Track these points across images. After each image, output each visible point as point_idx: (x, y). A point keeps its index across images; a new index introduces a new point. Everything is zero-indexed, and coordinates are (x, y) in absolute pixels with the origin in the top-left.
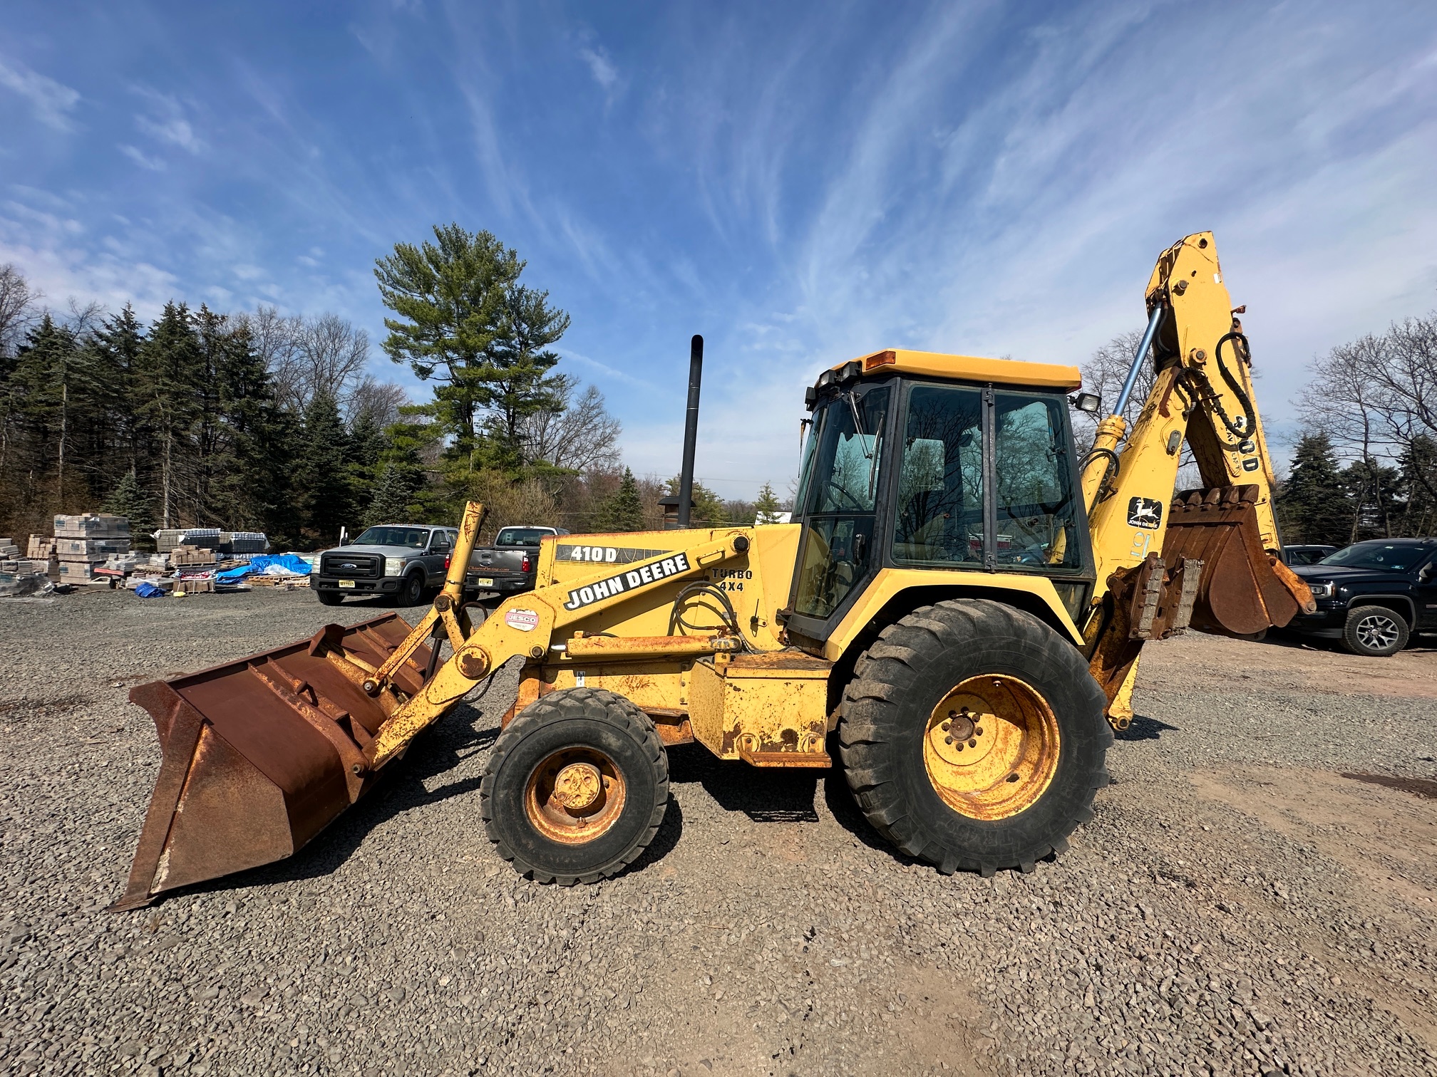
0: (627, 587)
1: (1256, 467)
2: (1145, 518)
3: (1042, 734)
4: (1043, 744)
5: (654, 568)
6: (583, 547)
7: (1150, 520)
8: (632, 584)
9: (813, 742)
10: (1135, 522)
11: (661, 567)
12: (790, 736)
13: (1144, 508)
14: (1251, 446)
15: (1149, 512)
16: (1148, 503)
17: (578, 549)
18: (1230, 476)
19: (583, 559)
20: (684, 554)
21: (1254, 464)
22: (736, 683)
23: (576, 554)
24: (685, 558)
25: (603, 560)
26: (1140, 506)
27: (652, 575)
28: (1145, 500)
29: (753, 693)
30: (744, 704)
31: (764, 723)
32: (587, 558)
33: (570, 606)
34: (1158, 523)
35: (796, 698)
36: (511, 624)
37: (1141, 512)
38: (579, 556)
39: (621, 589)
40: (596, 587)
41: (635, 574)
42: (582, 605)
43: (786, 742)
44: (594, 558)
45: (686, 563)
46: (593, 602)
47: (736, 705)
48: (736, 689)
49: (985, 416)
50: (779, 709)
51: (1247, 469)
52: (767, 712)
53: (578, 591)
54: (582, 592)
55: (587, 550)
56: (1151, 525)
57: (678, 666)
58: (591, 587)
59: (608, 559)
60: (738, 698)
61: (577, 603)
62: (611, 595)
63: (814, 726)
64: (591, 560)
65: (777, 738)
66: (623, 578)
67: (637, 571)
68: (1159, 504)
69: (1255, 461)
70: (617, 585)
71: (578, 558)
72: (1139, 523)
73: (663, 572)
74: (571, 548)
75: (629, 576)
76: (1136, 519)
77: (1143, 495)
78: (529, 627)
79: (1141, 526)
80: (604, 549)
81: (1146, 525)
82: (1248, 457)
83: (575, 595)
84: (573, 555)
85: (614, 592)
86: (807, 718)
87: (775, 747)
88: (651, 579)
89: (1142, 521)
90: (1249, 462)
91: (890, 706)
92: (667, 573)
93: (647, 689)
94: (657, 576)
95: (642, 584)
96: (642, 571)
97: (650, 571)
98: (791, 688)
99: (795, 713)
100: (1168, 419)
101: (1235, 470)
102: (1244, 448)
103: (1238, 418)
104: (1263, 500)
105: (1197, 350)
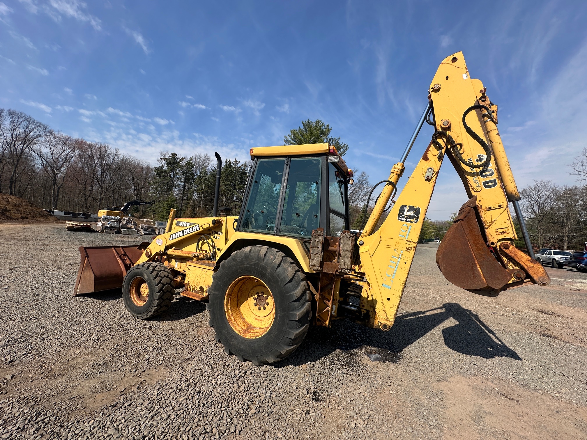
1: (495, 185)
2: (410, 217)
5: (191, 229)
7: (412, 217)
9: (207, 292)
10: (402, 219)
13: (408, 211)
14: (490, 172)
15: (412, 213)
16: (411, 208)
18: (472, 191)
19: (182, 226)
21: (493, 183)
22: (189, 267)
23: (181, 224)
24: (199, 226)
25: (186, 226)
26: (406, 210)
27: (190, 231)
28: (409, 206)
29: (193, 272)
30: (191, 274)
31: (195, 283)
33: (170, 239)
34: (417, 220)
35: (204, 276)
36: (157, 243)
37: (406, 213)
43: (201, 291)
44: (184, 226)
45: (199, 228)
46: (175, 239)
48: (189, 269)
49: (285, 170)
50: (199, 279)
51: (486, 186)
52: (196, 279)
54: (173, 235)
55: (183, 223)
56: (412, 220)
61: (172, 238)
62: (180, 237)
63: (208, 287)
65: (198, 289)
66: (183, 231)
67: (186, 229)
68: (418, 209)
69: (494, 181)
72: (405, 219)
73: (193, 230)
76: (404, 217)
77: (408, 204)
78: (160, 244)
79: (406, 221)
80: (187, 223)
81: (409, 220)
82: (487, 179)
83: (171, 236)
86: (207, 284)
87: (197, 292)
89: (407, 218)
90: (488, 182)
95: (187, 234)
96: (188, 230)
98: (203, 272)
99: (203, 281)
100: (428, 161)
101: (476, 188)
102: (484, 174)
103: (479, 156)
104: (500, 206)
105: (444, 120)
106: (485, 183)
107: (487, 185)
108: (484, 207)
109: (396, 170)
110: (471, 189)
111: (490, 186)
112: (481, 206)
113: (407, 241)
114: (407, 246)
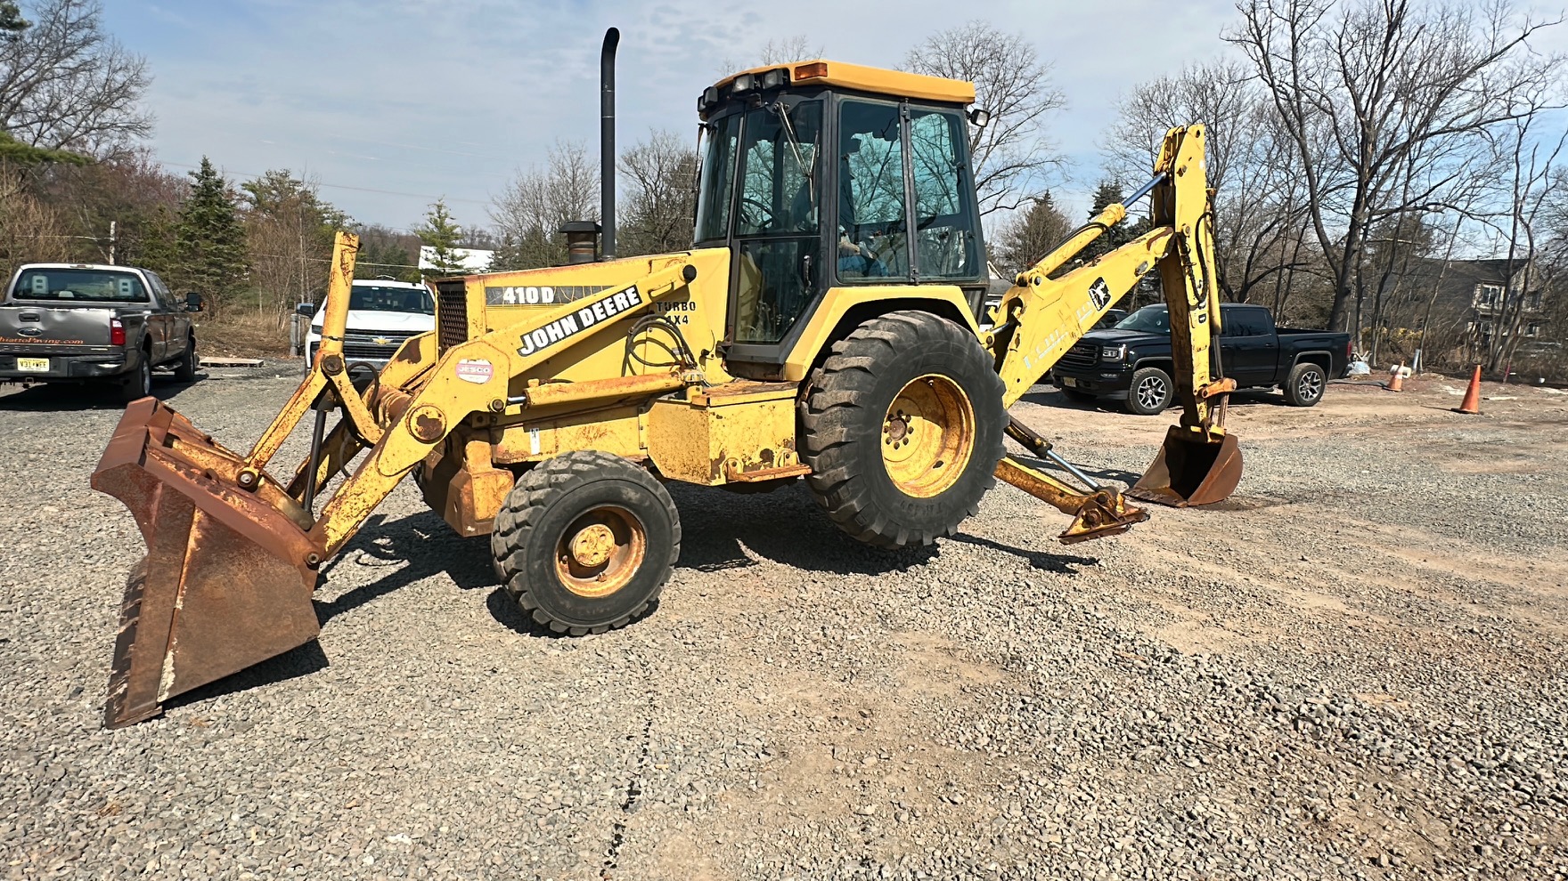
0: (581, 327)
3: (961, 423)
4: (962, 431)
5: (606, 303)
6: (515, 288)
8: (586, 323)
9: (787, 457)
11: (613, 302)
12: (767, 455)
17: (510, 291)
19: (517, 302)
20: (635, 286)
22: (718, 411)
23: (509, 296)
24: (636, 291)
25: (540, 301)
27: (605, 312)
29: (733, 419)
30: (726, 430)
31: (745, 446)
32: (522, 301)
33: (524, 351)
35: (770, 419)
36: (462, 376)
38: (512, 299)
39: (575, 329)
40: (549, 328)
41: (588, 311)
42: (536, 349)
43: (765, 460)
44: (530, 300)
45: (638, 297)
46: (548, 345)
47: (719, 433)
48: (720, 418)
50: (756, 431)
52: (746, 435)
53: (530, 334)
54: (535, 335)
55: (520, 291)
57: (633, 409)
58: (544, 328)
59: (545, 300)
60: (721, 426)
61: (531, 348)
62: (566, 336)
63: (786, 443)
64: (526, 302)
65: (757, 459)
66: (576, 316)
67: (590, 307)
70: (570, 325)
71: (512, 302)
73: (615, 307)
74: (501, 290)
75: (582, 314)
78: (483, 379)
80: (539, 288)
83: (527, 338)
84: (505, 298)
85: (568, 333)
87: (755, 467)
88: (604, 316)
91: (857, 409)
92: (620, 308)
93: (605, 438)
94: (611, 312)
95: (596, 322)
96: (595, 308)
97: (603, 307)
98: (765, 410)
99: (770, 433)
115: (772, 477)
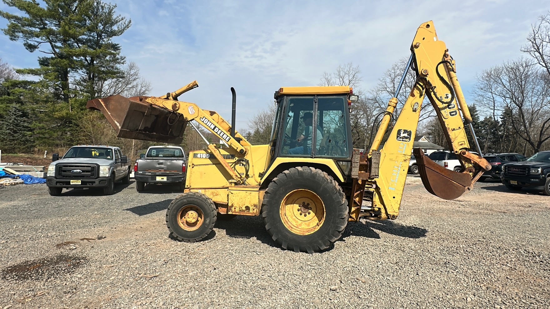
1: (456, 114)
7: (406, 138)
9: (254, 210)
10: (400, 139)
12: (247, 208)
13: (403, 133)
14: (453, 106)
15: (406, 135)
16: (405, 131)
17: (199, 155)
18: (443, 118)
19: (200, 157)
21: (455, 113)
22: (232, 191)
23: (199, 156)
25: (206, 158)
26: (402, 133)
28: (404, 130)
29: (236, 195)
30: (234, 198)
31: (240, 204)
32: (202, 157)
34: (410, 139)
35: (249, 197)
37: (402, 135)
43: (246, 210)
44: (204, 157)
48: (232, 193)
49: (314, 106)
50: (244, 200)
52: (241, 200)
55: (201, 155)
56: (407, 140)
60: (232, 196)
63: (255, 206)
65: (244, 209)
68: (410, 132)
69: (456, 111)
72: (401, 139)
74: (197, 154)
76: (400, 138)
77: (403, 128)
79: (402, 141)
80: (206, 154)
81: (405, 140)
82: (452, 110)
84: (198, 156)
86: (253, 203)
87: (243, 211)
89: (403, 138)
90: (453, 112)
98: (248, 194)
99: (249, 201)
100: (414, 97)
101: (445, 116)
102: (450, 107)
103: (446, 95)
104: (459, 128)
105: (424, 70)
106: (450, 113)
107: (452, 114)
108: (450, 129)
109: (393, 104)
110: (442, 117)
111: (453, 115)
112: (449, 128)
113: (404, 155)
114: (404, 158)
115: (239, 214)
